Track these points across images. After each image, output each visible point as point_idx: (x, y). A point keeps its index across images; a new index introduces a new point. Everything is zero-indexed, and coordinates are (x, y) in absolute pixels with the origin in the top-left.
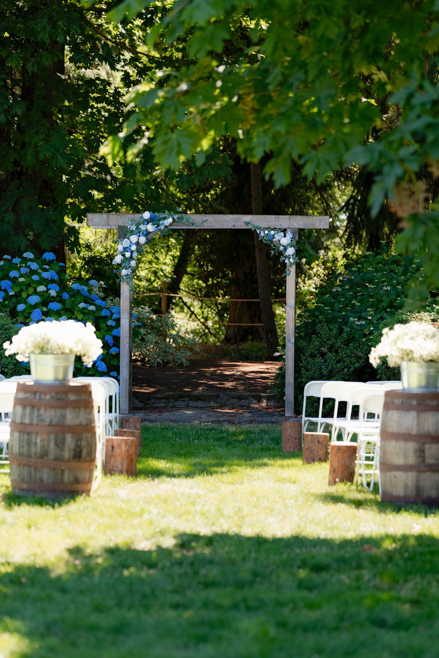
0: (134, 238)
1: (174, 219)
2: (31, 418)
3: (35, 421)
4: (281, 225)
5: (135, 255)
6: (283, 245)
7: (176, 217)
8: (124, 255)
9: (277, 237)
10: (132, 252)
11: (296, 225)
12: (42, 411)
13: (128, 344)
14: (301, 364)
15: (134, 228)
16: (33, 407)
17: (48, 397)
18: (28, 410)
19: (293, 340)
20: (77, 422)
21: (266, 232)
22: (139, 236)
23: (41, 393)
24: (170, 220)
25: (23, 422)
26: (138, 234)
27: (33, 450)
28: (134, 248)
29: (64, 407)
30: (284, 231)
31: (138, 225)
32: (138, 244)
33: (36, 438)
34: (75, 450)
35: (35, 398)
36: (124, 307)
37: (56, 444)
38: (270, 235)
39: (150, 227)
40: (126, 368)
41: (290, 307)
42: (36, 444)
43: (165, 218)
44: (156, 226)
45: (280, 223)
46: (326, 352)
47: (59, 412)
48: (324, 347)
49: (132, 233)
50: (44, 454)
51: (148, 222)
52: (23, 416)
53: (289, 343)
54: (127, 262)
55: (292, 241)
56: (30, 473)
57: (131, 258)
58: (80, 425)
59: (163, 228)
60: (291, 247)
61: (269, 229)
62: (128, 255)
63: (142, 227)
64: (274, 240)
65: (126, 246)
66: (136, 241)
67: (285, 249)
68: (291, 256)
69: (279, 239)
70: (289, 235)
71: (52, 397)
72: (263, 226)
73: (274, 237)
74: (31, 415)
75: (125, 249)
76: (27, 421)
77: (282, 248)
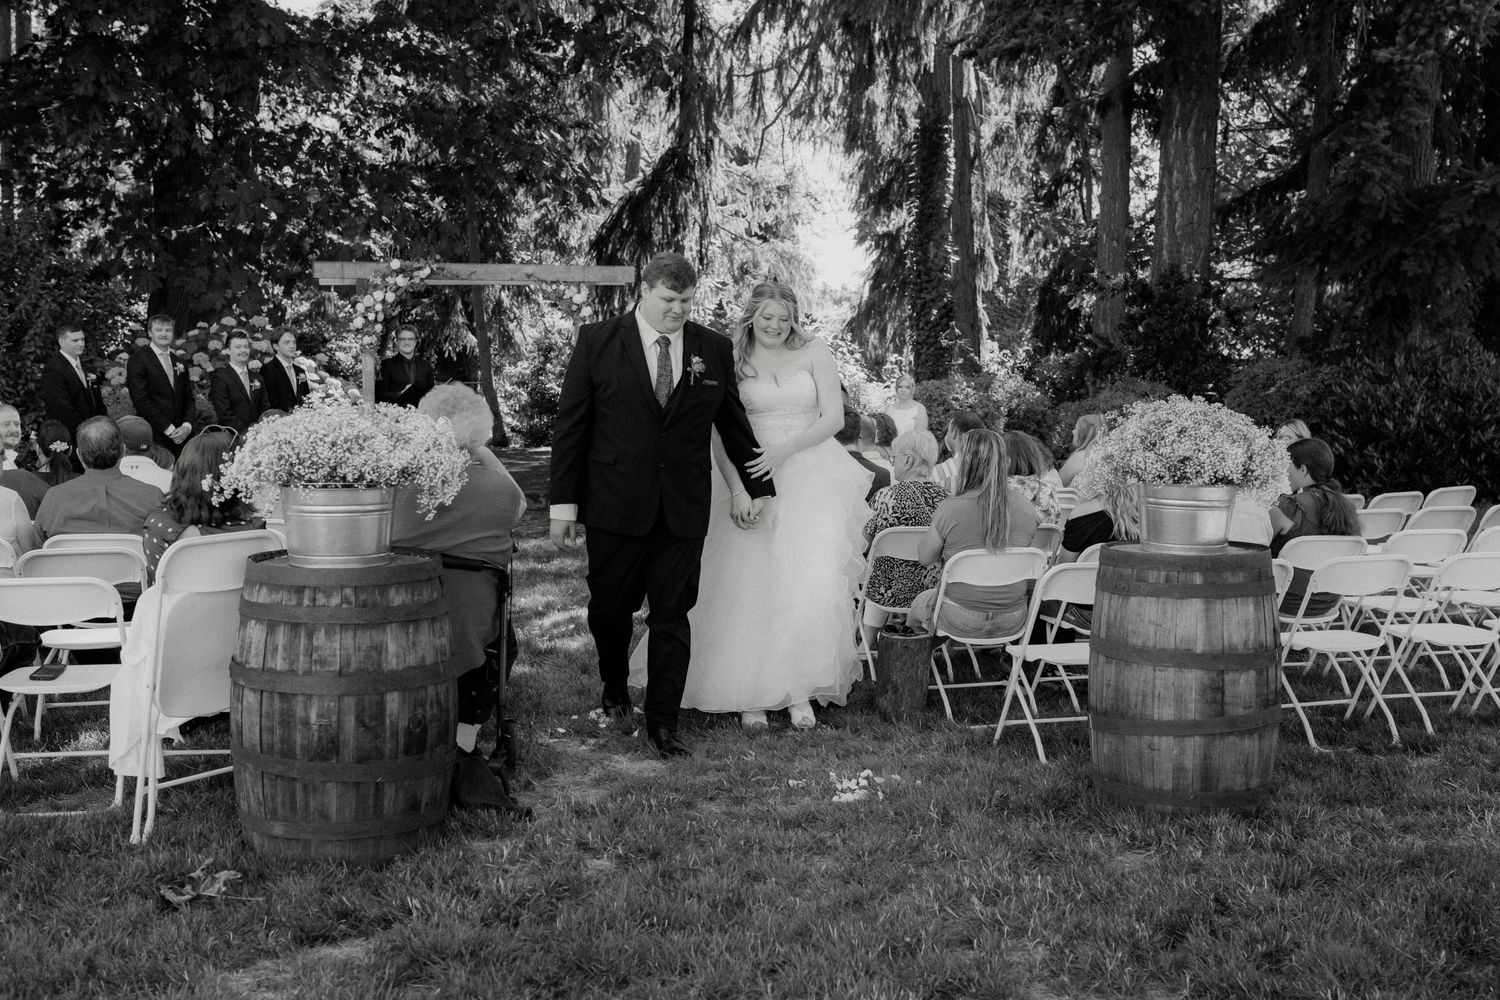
0: (379, 295)
1: (431, 270)
2: (291, 658)
3: (302, 663)
4: (573, 278)
5: (380, 317)
6: (576, 304)
7: (435, 266)
8: (365, 318)
9: (569, 293)
10: (376, 313)
11: (592, 277)
12: (320, 638)
15: (378, 281)
16: (295, 626)
17: (335, 600)
18: (281, 637)
20: (412, 660)
21: (554, 287)
22: (386, 292)
23: (315, 589)
24: (427, 271)
25: (270, 664)
26: (384, 290)
27: (298, 738)
28: (379, 307)
29: (380, 624)
30: (578, 285)
31: (384, 277)
32: (384, 302)
33: (306, 708)
34: (408, 732)
35: (300, 604)
37: (360, 720)
39: (401, 281)
42: (306, 723)
43: (419, 269)
44: (408, 278)
45: (571, 275)
47: (366, 639)
49: (376, 287)
50: (328, 747)
51: (398, 272)
52: (269, 650)
55: (588, 298)
56: (293, 795)
57: (376, 320)
58: (421, 667)
59: (417, 281)
60: (587, 306)
61: (558, 282)
62: (371, 317)
63: (391, 280)
64: (565, 297)
65: (368, 305)
66: (381, 299)
67: (580, 308)
69: (572, 295)
70: (585, 291)
71: (345, 600)
72: (549, 279)
73: (564, 294)
74: (291, 647)
75: (367, 309)
76: (280, 664)
77: (574, 308)
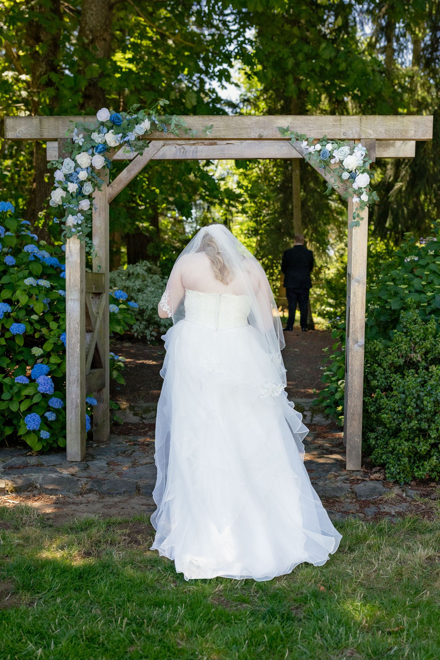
0: (84, 159)
1: (153, 124)
4: (344, 134)
5: (88, 189)
6: (347, 170)
7: (156, 119)
8: (65, 189)
9: (338, 155)
10: (81, 184)
11: (371, 132)
13: (79, 345)
14: (374, 383)
15: (83, 139)
19: (362, 340)
21: (318, 147)
22: (93, 155)
24: (145, 125)
26: (91, 151)
28: (84, 176)
30: (351, 144)
31: (88, 133)
32: (90, 168)
36: (72, 280)
38: (325, 153)
39: (111, 138)
40: (75, 385)
41: (359, 282)
43: (136, 122)
44: (121, 135)
45: (343, 130)
46: (419, 361)
48: (415, 352)
49: (80, 149)
51: (106, 127)
53: (356, 345)
54: (74, 201)
55: (365, 162)
57: (80, 195)
59: (132, 139)
60: (363, 172)
61: (323, 141)
62: (73, 187)
63: (97, 137)
64: (333, 161)
65: (67, 172)
66: (88, 165)
67: (353, 177)
68: (363, 190)
69: (342, 158)
70: (360, 151)
72: (313, 135)
73: (332, 157)
75: (68, 178)
77: (346, 176)
